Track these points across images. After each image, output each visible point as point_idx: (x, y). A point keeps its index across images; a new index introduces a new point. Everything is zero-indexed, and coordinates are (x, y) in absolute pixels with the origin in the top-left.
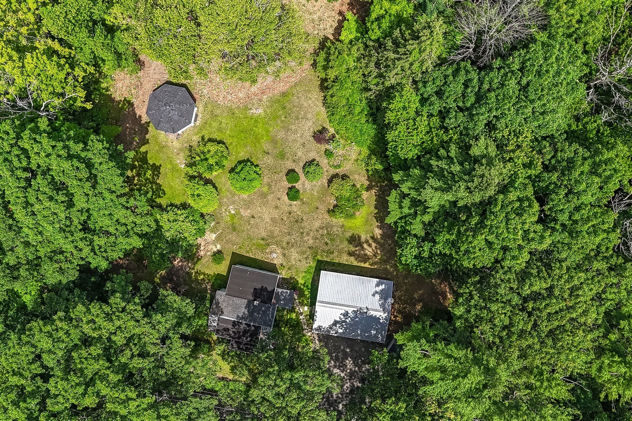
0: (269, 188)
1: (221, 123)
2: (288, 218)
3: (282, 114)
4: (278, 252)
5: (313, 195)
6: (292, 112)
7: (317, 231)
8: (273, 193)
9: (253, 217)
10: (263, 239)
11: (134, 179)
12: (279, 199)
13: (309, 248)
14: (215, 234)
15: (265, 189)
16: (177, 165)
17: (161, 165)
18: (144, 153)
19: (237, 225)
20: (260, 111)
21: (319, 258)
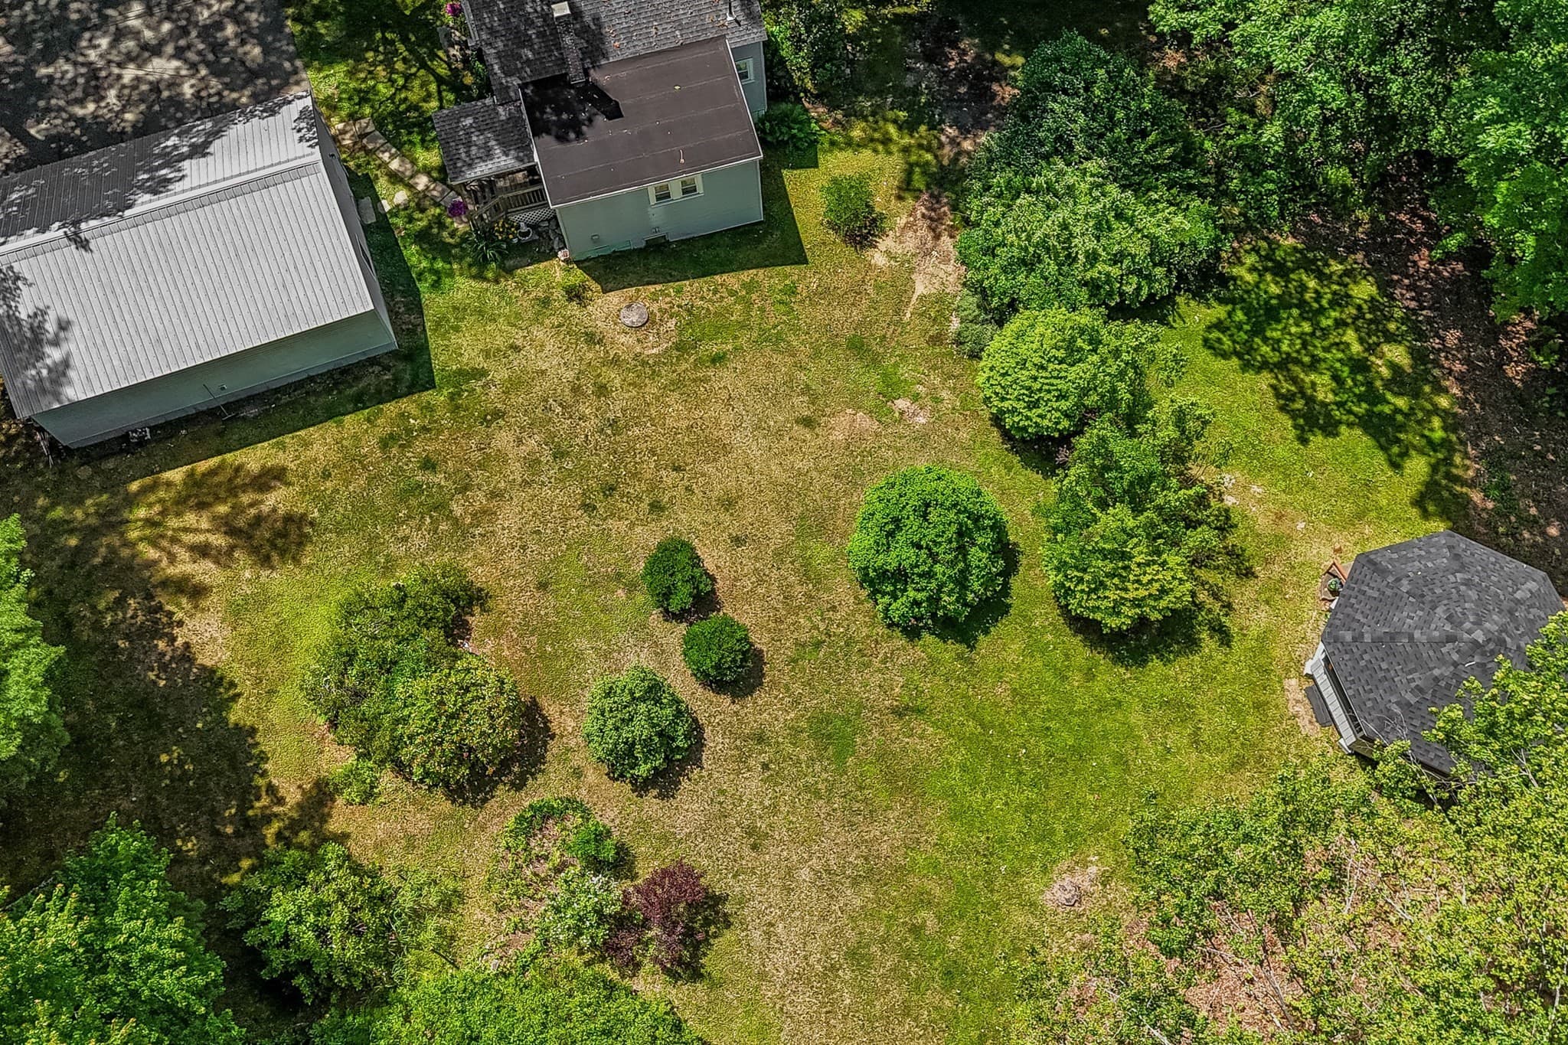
0: (807, 564)
1: (1195, 740)
2: (654, 486)
3: (944, 934)
4: (623, 339)
5: (594, 634)
6: (898, 974)
7: (494, 495)
8: (777, 554)
9: (808, 422)
10: (717, 360)
11: (1361, 341)
12: (738, 541)
13: (498, 414)
14: (922, 298)
15: (821, 553)
16: (1254, 474)
17: (1304, 441)
18: (1404, 454)
19: (855, 366)
20: (1055, 894)
21: (438, 398)
